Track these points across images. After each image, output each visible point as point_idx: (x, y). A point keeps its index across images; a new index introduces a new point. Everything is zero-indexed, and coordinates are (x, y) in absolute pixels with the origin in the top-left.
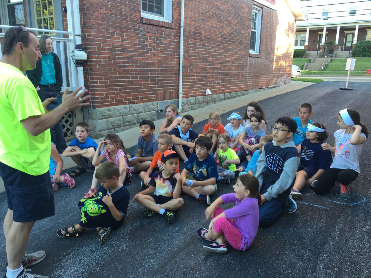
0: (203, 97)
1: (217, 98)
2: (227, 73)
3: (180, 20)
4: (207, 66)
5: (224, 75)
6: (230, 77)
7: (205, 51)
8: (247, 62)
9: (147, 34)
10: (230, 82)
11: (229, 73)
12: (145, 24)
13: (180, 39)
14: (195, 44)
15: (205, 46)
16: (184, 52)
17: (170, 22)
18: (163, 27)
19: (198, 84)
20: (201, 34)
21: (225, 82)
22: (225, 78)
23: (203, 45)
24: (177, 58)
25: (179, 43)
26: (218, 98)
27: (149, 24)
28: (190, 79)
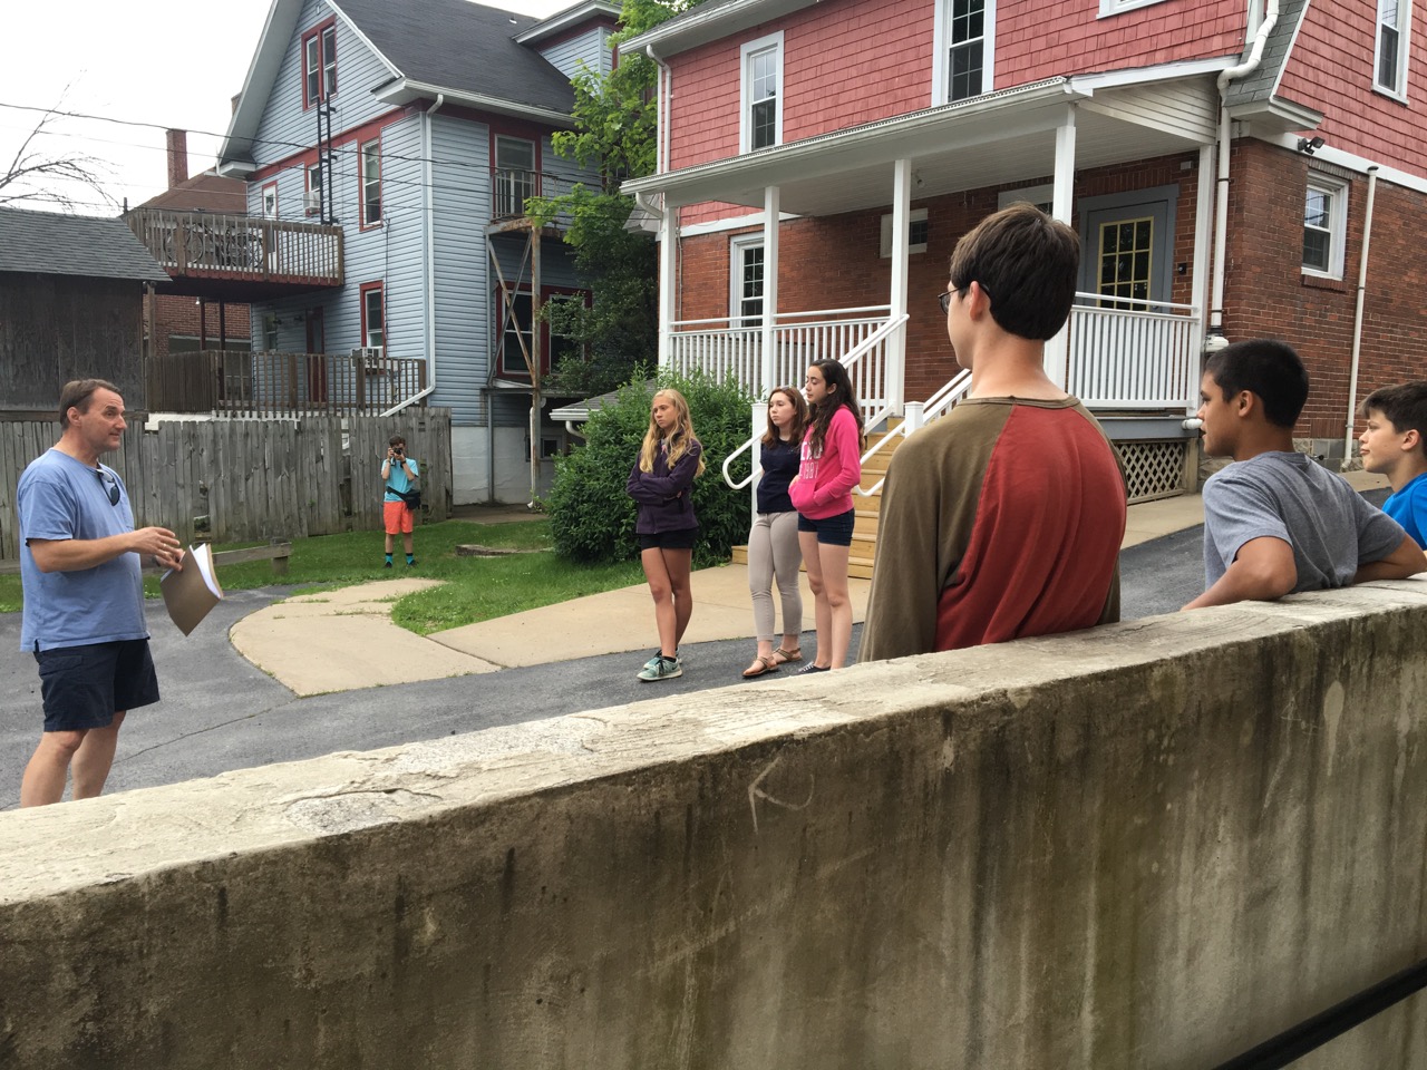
3: (1358, 275)
7: (1395, 339)
9: (1308, 306)
12: (1308, 286)
13: (1355, 314)
14: (1379, 324)
15: (1396, 326)
16: (1361, 340)
17: (1340, 280)
18: (1331, 290)
20: (1391, 301)
23: (1393, 326)
24: (1347, 352)
25: (1355, 321)
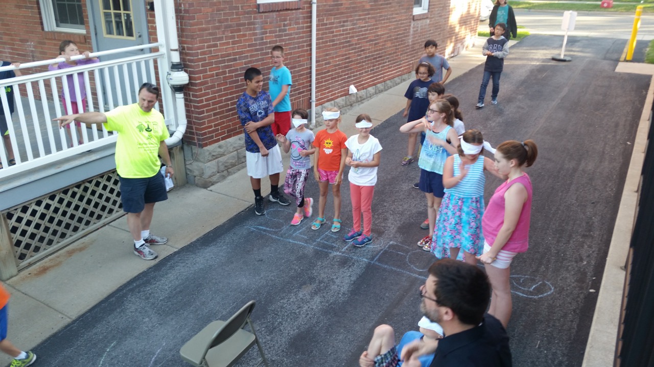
0: (344, 98)
1: (365, 95)
2: (379, 54)
4: (350, 52)
5: (374, 59)
6: (384, 59)
7: (347, 30)
8: (409, 29)
9: (267, 26)
10: (384, 66)
11: (382, 53)
12: (263, 12)
13: (311, 22)
14: (333, 23)
15: (347, 21)
16: (318, 39)
18: (287, 10)
19: (337, 81)
20: (341, 4)
21: (377, 69)
22: (377, 62)
23: (344, 22)
25: (310, 27)
26: (367, 94)
27: (269, 12)
28: (325, 77)
